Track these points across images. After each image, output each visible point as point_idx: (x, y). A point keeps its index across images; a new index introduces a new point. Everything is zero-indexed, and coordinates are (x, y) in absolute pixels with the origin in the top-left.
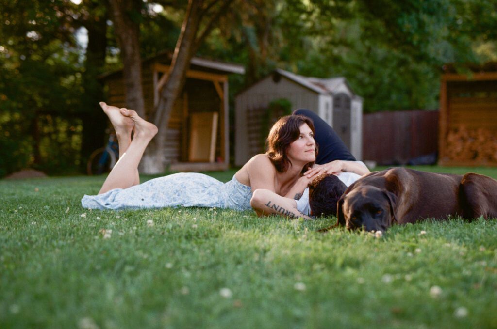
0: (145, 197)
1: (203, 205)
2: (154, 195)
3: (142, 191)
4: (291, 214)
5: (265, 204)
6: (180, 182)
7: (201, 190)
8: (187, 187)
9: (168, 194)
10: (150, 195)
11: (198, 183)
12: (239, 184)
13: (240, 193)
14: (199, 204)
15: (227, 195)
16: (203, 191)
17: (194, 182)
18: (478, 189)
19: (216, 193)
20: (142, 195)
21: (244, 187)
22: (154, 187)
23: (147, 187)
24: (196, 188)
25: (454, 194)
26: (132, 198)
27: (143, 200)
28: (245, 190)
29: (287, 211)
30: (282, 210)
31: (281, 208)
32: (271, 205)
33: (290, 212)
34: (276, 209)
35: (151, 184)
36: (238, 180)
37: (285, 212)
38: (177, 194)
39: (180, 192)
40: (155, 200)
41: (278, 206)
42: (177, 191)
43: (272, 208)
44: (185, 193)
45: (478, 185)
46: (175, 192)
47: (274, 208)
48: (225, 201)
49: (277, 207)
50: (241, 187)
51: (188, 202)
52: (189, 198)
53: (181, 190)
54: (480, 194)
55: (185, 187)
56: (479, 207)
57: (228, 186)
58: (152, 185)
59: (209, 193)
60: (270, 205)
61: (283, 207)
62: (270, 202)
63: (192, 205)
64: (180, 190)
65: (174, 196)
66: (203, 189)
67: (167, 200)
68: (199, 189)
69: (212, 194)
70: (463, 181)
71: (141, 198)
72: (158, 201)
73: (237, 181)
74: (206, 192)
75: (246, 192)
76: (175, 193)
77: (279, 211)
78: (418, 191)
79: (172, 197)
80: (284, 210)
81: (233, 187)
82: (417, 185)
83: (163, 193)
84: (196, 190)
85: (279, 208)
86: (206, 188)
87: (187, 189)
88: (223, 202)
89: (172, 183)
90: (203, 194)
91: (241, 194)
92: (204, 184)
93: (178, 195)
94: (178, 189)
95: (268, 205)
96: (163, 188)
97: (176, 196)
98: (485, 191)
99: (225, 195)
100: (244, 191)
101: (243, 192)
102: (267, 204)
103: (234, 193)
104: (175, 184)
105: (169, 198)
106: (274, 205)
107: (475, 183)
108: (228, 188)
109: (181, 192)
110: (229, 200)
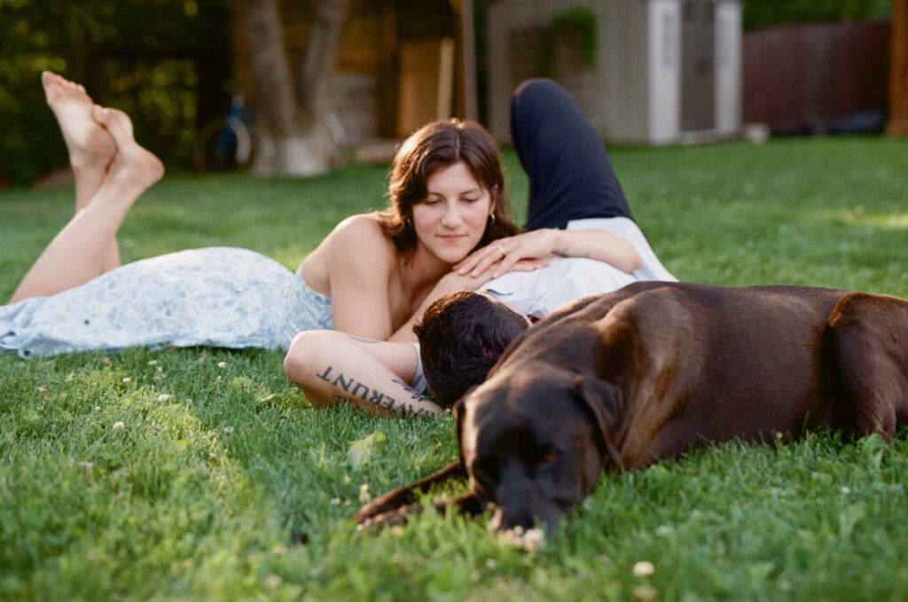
0: (94, 316)
1: (218, 342)
2: (115, 310)
3: (87, 301)
4: (384, 400)
5: (318, 375)
6: (173, 280)
7: (222, 300)
8: (187, 293)
9: (145, 309)
10: (105, 309)
11: (217, 282)
12: (308, 290)
13: (309, 312)
14: (209, 341)
15: (281, 314)
16: (228, 303)
17: (206, 280)
18: (874, 343)
19: (257, 310)
20: (86, 310)
21: (318, 298)
22: (117, 289)
23: (99, 291)
24: (213, 296)
25: (807, 355)
26: (62, 319)
27: (87, 322)
28: (322, 306)
29: (375, 393)
30: (361, 391)
31: (359, 385)
32: (333, 376)
33: (382, 396)
34: (346, 388)
35: (108, 283)
36: (306, 281)
37: (370, 395)
38: (165, 310)
39: (171, 305)
40: (115, 322)
41: (352, 380)
42: (165, 303)
43: (335, 384)
44: (183, 307)
45: (877, 330)
46: (161, 304)
47: (339, 383)
48: (278, 330)
49: (347, 382)
50: (313, 298)
51: (185, 335)
52: (191, 322)
53: (175, 301)
54: (880, 360)
55: (183, 295)
56: (872, 397)
57: (285, 293)
58: (111, 286)
59: (239, 310)
60: (329, 376)
61: (363, 383)
62: (330, 369)
63: (193, 343)
64: (171, 302)
65: (158, 315)
66: (229, 298)
67: (144, 323)
68: (220, 296)
69: (246, 313)
70: (836, 319)
71: (85, 317)
72: (122, 325)
73: (303, 283)
74: (235, 306)
75: (324, 312)
76: (160, 308)
77: (354, 392)
78: (702, 360)
79: (153, 318)
80: (367, 390)
81: (295, 297)
82: (699, 340)
83: (134, 306)
84: (211, 300)
85: (353, 386)
86: (238, 292)
87: (187, 299)
88: (273, 330)
89: (155, 281)
90: (227, 310)
91: (313, 315)
92: (232, 285)
93: (168, 313)
94: (167, 297)
95: (324, 377)
96: (134, 293)
97: (162, 315)
98: (895, 347)
99: (277, 315)
100: (320, 309)
101: (315, 311)
102: (322, 374)
103: (298, 310)
104: (162, 286)
105: (146, 319)
106: (341, 378)
107: (868, 324)
108: (286, 297)
109: (175, 305)
110: (286, 327)
